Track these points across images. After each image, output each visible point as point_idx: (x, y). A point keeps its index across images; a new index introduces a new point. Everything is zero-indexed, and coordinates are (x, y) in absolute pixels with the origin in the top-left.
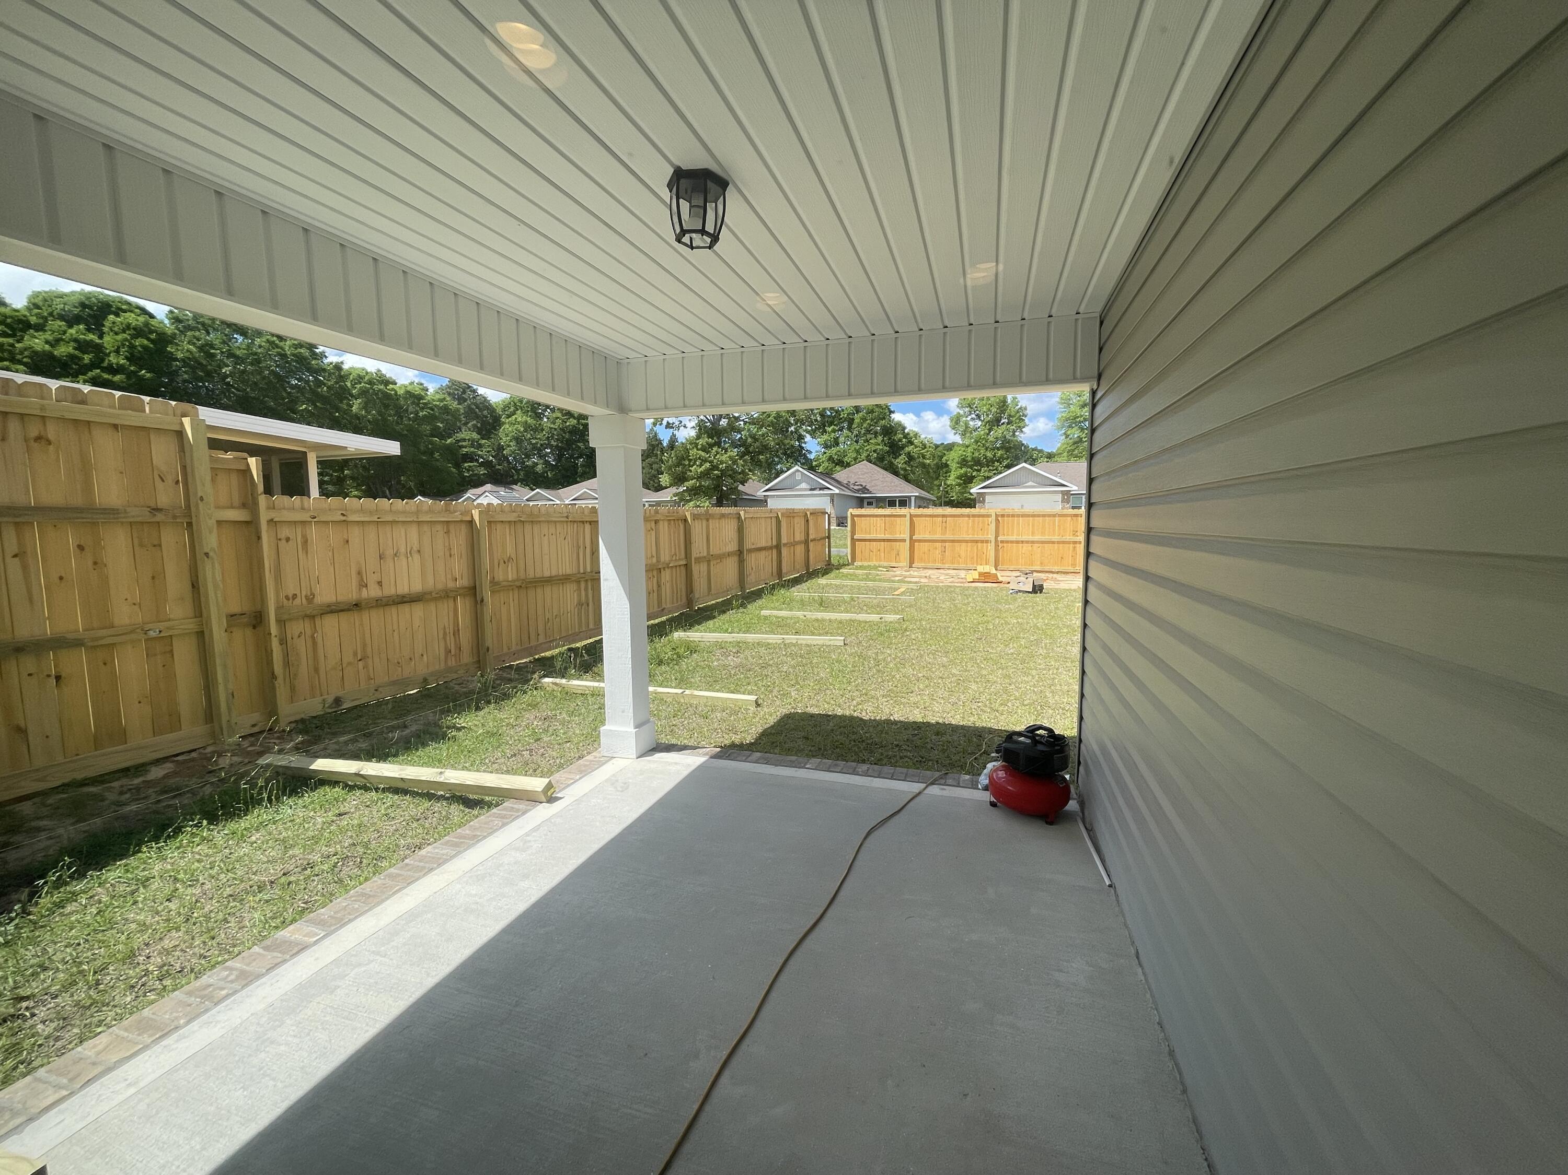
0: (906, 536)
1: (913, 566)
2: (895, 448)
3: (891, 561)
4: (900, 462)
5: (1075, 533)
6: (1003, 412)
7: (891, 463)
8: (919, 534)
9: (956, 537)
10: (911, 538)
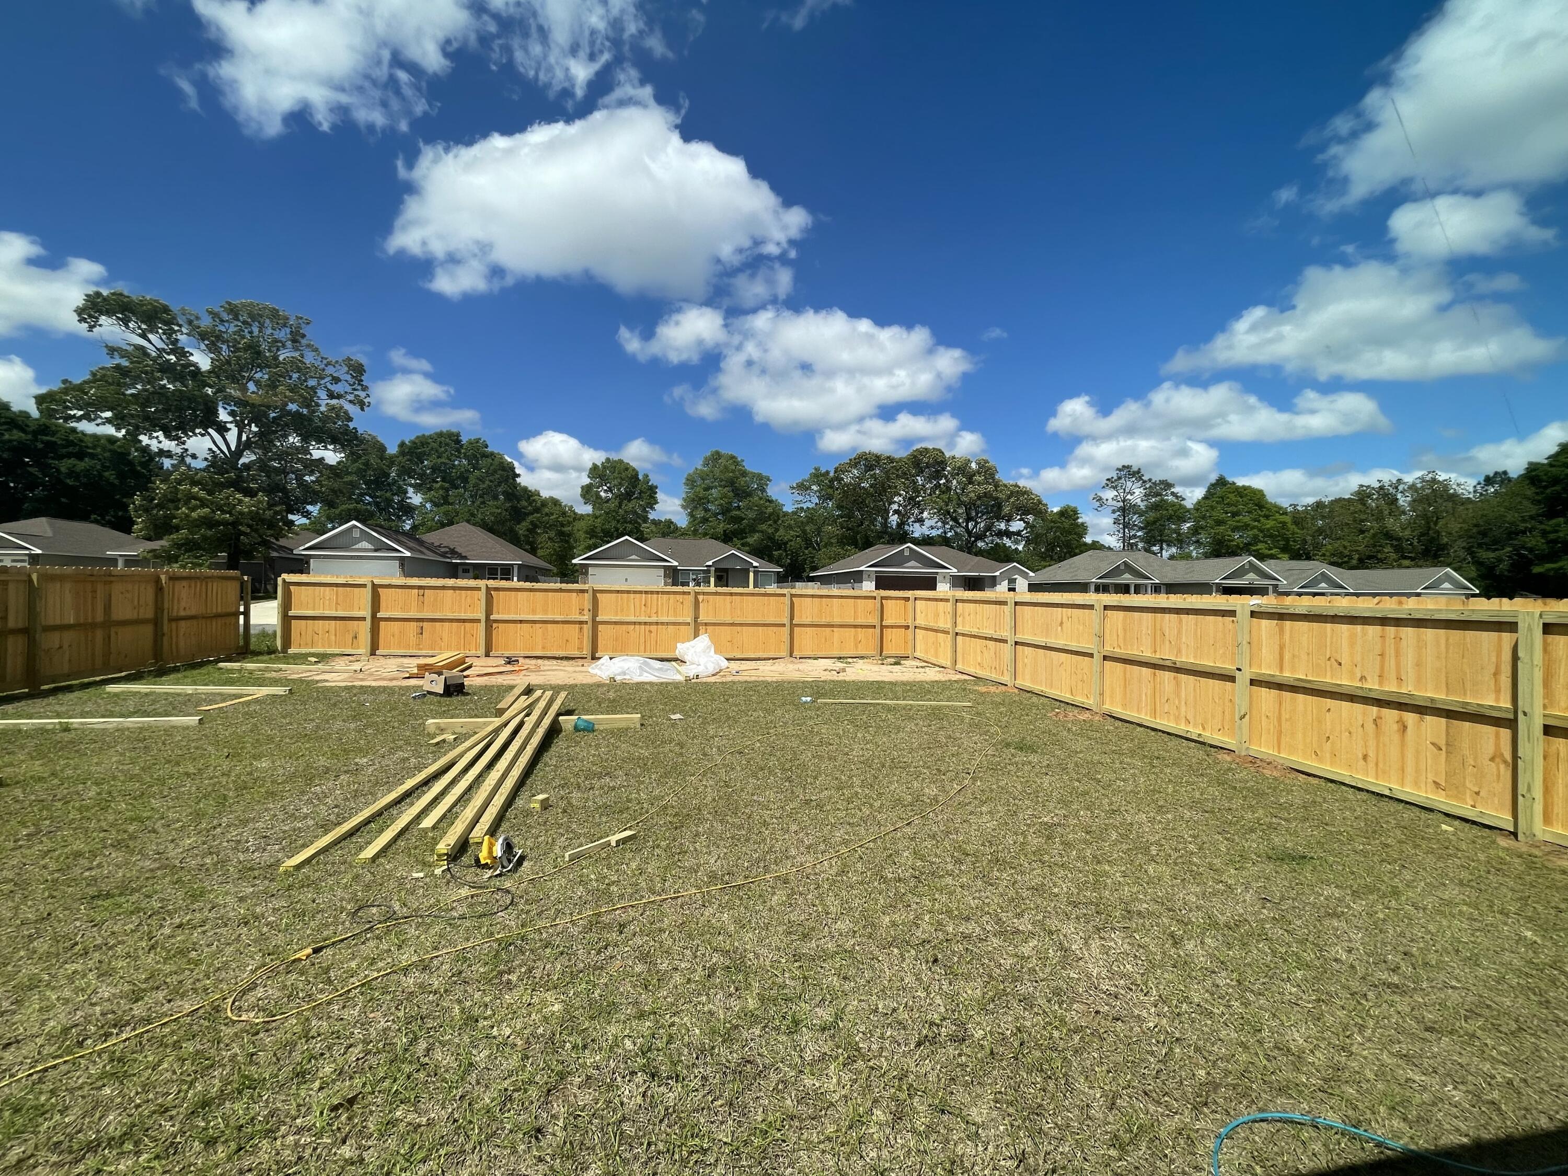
0: (366, 613)
1: (378, 652)
2: (517, 515)
3: (345, 647)
4: (522, 529)
5: (581, 611)
6: (635, 487)
7: (512, 530)
8: (386, 611)
9: (437, 615)
10: (374, 616)
